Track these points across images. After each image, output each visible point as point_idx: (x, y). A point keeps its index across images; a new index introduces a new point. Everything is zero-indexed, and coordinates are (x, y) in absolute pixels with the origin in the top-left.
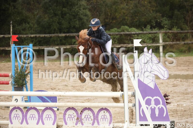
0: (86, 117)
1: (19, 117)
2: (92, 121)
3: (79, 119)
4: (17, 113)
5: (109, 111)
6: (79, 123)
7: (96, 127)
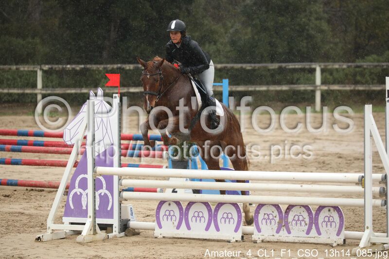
0: (296, 218)
1: (174, 215)
4: (170, 208)
5: (339, 208)
6: (282, 229)
7: (314, 237)
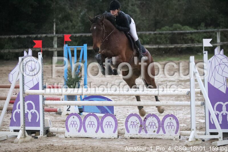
0: (151, 124)
1: (76, 124)
2: (157, 129)
3: (142, 127)
4: (74, 120)
5: (176, 118)
6: (142, 131)
7: (162, 135)
